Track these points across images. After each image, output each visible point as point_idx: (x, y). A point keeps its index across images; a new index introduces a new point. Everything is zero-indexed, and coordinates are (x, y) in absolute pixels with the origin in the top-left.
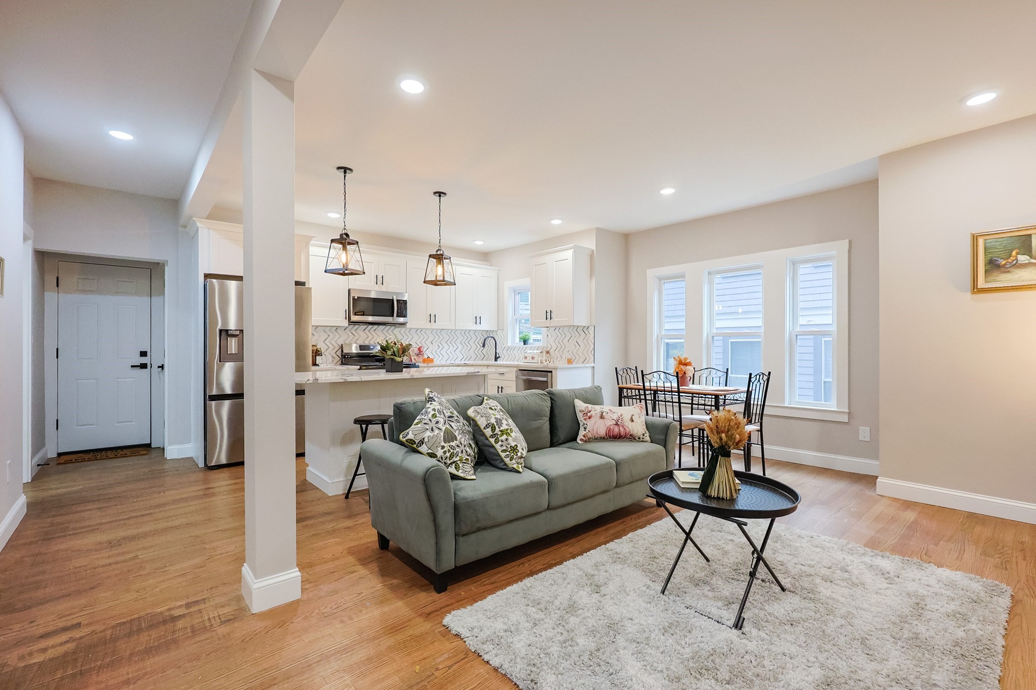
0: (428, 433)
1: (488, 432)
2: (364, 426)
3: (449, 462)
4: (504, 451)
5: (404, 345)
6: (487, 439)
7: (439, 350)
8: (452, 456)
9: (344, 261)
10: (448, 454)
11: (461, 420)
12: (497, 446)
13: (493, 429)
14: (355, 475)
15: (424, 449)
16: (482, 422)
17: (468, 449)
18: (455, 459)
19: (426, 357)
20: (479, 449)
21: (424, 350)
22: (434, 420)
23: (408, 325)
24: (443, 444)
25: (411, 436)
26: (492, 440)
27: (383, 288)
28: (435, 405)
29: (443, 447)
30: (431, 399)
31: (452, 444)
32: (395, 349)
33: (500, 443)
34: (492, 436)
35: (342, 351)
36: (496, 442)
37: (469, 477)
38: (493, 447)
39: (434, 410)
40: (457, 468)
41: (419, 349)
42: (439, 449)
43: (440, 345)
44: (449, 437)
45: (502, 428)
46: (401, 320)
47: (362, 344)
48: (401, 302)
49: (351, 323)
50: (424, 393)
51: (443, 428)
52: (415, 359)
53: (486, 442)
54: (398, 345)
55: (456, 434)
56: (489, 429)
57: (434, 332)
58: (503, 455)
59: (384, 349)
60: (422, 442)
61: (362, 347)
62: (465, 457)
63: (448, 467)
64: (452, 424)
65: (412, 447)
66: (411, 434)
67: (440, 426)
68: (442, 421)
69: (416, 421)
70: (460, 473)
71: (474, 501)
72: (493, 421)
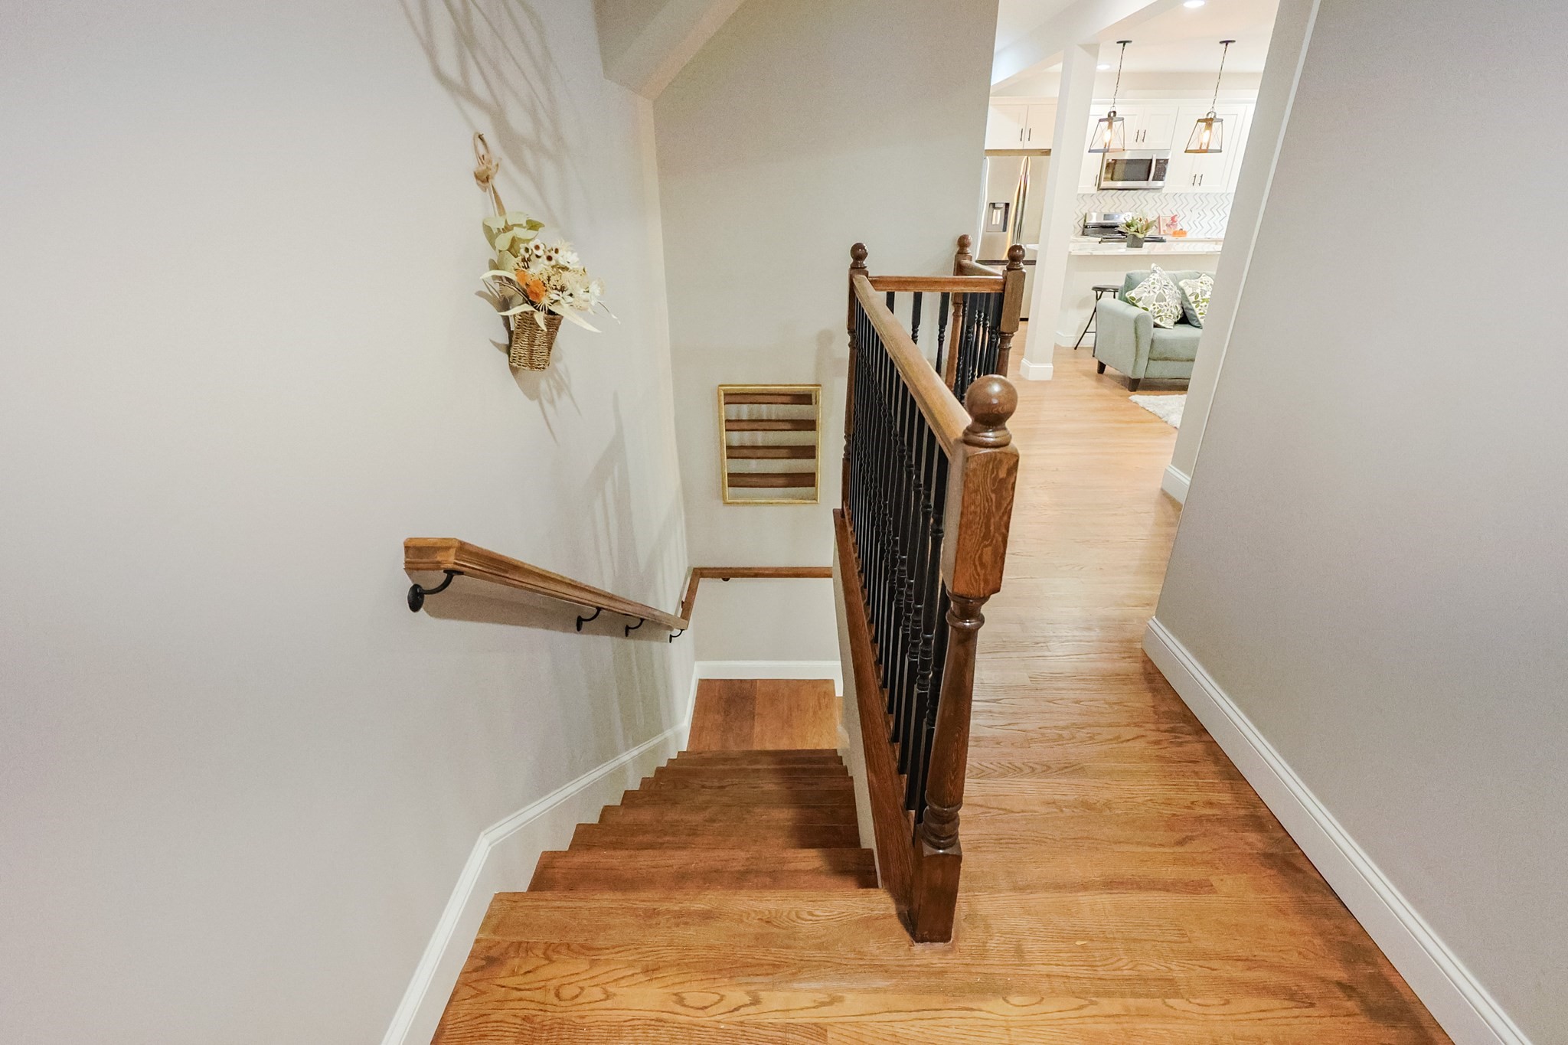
0: (1146, 294)
1: (1192, 299)
2: (1099, 293)
3: (1156, 315)
4: (1200, 314)
5: (1149, 221)
6: (1190, 304)
7: (1199, 219)
8: (1158, 312)
9: (1107, 141)
10: (1157, 310)
11: (1175, 288)
12: (1197, 310)
13: (1196, 297)
14: (1085, 332)
15: (1140, 304)
16: (1189, 292)
17: (1173, 310)
18: (1161, 314)
19: (1179, 227)
20: (1184, 312)
21: (1179, 220)
22: (1152, 286)
23: (1164, 191)
24: (1155, 302)
25: (1133, 295)
26: (1194, 305)
27: (1143, 146)
28: (1156, 276)
29: (1154, 305)
30: (1155, 272)
31: (1161, 303)
32: (1139, 226)
33: (1200, 308)
34: (1194, 302)
35: (1085, 221)
36: (1196, 307)
37: (1168, 327)
38: (1193, 310)
39: (1154, 279)
40: (1161, 321)
41: (1173, 219)
42: (1151, 305)
43: (1201, 213)
44: (1161, 298)
45: (1204, 297)
46: (1159, 183)
47: (1107, 212)
48: (1161, 161)
49: (1099, 189)
50: (1150, 267)
51: (1158, 293)
52: (1164, 231)
53: (1189, 306)
54: (1143, 222)
55: (1167, 298)
56: (1194, 297)
57: (1197, 197)
58: (1199, 316)
59: (1129, 226)
60: (1140, 300)
61: (1106, 217)
62: (1169, 313)
63: (1154, 319)
64: (1166, 291)
65: (1132, 302)
66: (1133, 294)
67: (1155, 290)
68: (1158, 287)
69: (1140, 285)
70: (1162, 324)
71: (1165, 340)
72: (1198, 291)
